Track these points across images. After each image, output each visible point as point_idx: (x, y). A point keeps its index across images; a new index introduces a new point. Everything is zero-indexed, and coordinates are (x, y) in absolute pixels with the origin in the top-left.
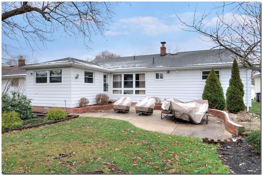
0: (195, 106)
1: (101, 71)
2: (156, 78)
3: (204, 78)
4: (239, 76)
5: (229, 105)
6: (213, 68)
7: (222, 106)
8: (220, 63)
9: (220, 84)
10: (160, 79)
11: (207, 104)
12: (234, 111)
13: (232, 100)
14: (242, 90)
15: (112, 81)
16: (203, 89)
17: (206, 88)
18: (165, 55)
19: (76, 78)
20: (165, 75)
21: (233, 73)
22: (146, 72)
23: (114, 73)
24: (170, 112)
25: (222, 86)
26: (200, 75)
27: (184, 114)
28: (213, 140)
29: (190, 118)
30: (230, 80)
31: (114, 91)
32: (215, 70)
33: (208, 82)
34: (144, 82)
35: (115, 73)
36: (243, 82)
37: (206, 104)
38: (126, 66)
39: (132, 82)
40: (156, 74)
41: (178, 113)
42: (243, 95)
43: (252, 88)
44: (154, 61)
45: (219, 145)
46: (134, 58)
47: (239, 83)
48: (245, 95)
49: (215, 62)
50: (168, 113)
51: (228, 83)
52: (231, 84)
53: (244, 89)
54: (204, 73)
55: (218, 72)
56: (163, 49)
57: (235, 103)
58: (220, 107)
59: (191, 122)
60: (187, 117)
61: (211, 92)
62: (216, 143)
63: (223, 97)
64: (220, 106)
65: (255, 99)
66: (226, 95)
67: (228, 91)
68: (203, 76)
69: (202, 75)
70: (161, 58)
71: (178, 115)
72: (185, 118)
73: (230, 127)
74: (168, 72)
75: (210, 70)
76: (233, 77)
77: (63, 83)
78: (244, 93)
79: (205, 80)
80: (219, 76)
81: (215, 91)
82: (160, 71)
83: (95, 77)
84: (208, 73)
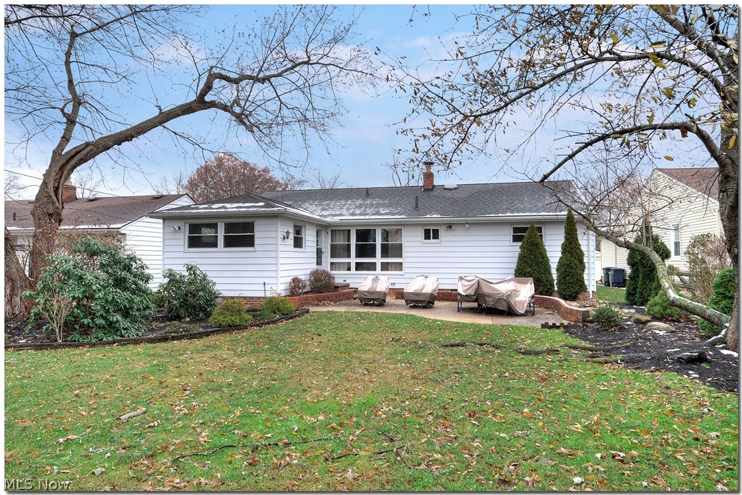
0: (514, 288)
1: (312, 223)
2: (425, 239)
3: (516, 239)
4: (577, 239)
5: (563, 287)
6: (532, 222)
7: (550, 289)
8: (544, 214)
9: (545, 251)
10: (432, 240)
11: (533, 284)
12: (570, 296)
13: (568, 278)
14: (581, 262)
15: (330, 242)
16: (516, 260)
17: (522, 258)
18: (432, 190)
19: (284, 238)
20: (443, 233)
21: (567, 233)
22: (404, 225)
23: (334, 226)
24: (475, 297)
25: (549, 254)
26: (509, 234)
27: (499, 299)
28: (554, 324)
29: (509, 306)
30: (563, 245)
31: (332, 263)
32: (536, 226)
33: (525, 248)
34: (401, 245)
35: (337, 226)
36: (583, 248)
37: (531, 284)
38: (358, 211)
39: (374, 247)
40: (425, 230)
41: (490, 299)
42: (584, 271)
43: (597, 257)
44: (417, 205)
45: (562, 329)
46: (367, 193)
47: (577, 250)
48: (586, 271)
49: (534, 212)
50: (472, 300)
51: (560, 249)
52: (564, 251)
53: (585, 260)
54: (515, 230)
55: (540, 230)
56: (429, 176)
57: (571, 284)
58: (547, 292)
59: (510, 312)
60: (505, 304)
61: (531, 266)
62: (558, 327)
63: (550, 274)
64: (546, 289)
65: (601, 281)
66: (557, 270)
67: (561, 264)
68: (513, 236)
69: (512, 234)
70: (425, 196)
71: (490, 303)
72: (502, 307)
73: (570, 314)
74: (450, 226)
75: (529, 226)
76: (567, 239)
77: (257, 247)
78: (584, 267)
79: (520, 244)
80: (541, 236)
81: (537, 263)
82: (432, 225)
83: (305, 235)
84: (524, 230)
